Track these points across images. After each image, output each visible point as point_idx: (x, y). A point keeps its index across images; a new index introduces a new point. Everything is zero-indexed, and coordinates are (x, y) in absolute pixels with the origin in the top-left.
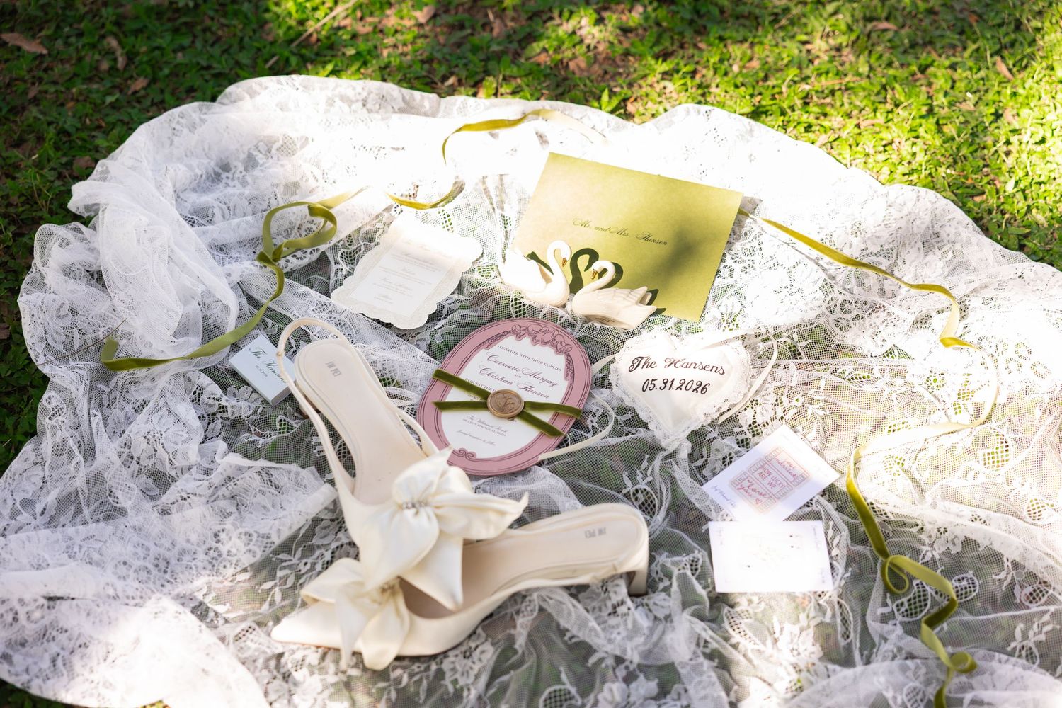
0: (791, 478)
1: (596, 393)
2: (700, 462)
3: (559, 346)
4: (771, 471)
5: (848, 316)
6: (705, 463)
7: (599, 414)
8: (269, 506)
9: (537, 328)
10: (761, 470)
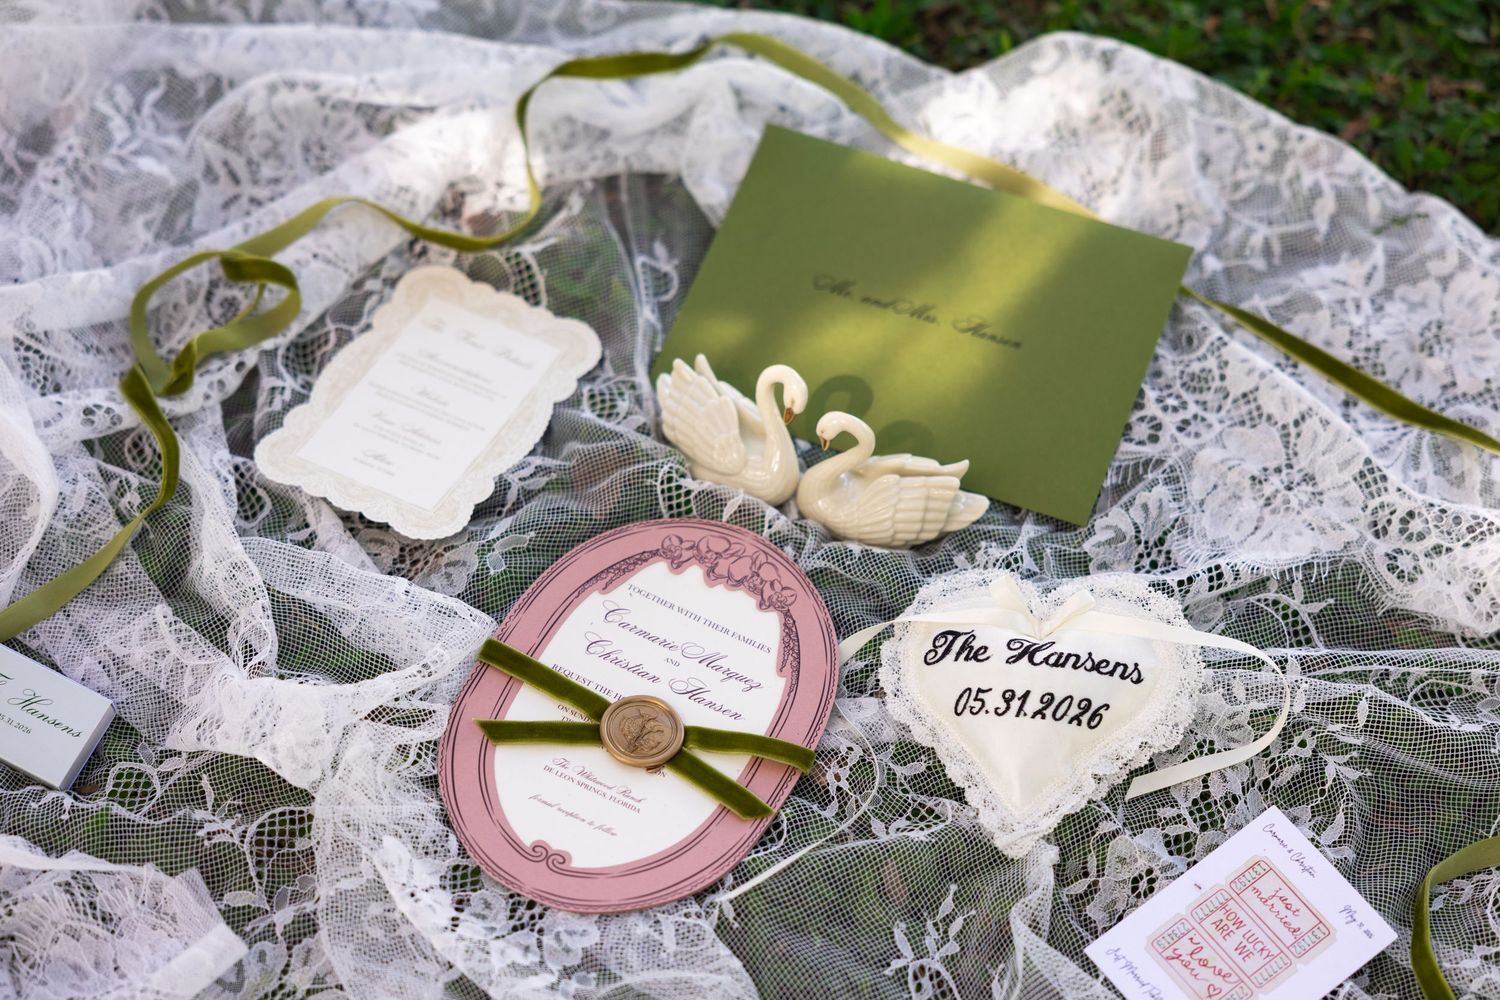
0: (1289, 938)
1: (847, 706)
2: (1080, 887)
3: (768, 591)
4: (1242, 916)
5: (1418, 548)
6: (1093, 889)
7: (853, 759)
8: (88, 966)
9: (720, 545)
10: (1220, 915)
